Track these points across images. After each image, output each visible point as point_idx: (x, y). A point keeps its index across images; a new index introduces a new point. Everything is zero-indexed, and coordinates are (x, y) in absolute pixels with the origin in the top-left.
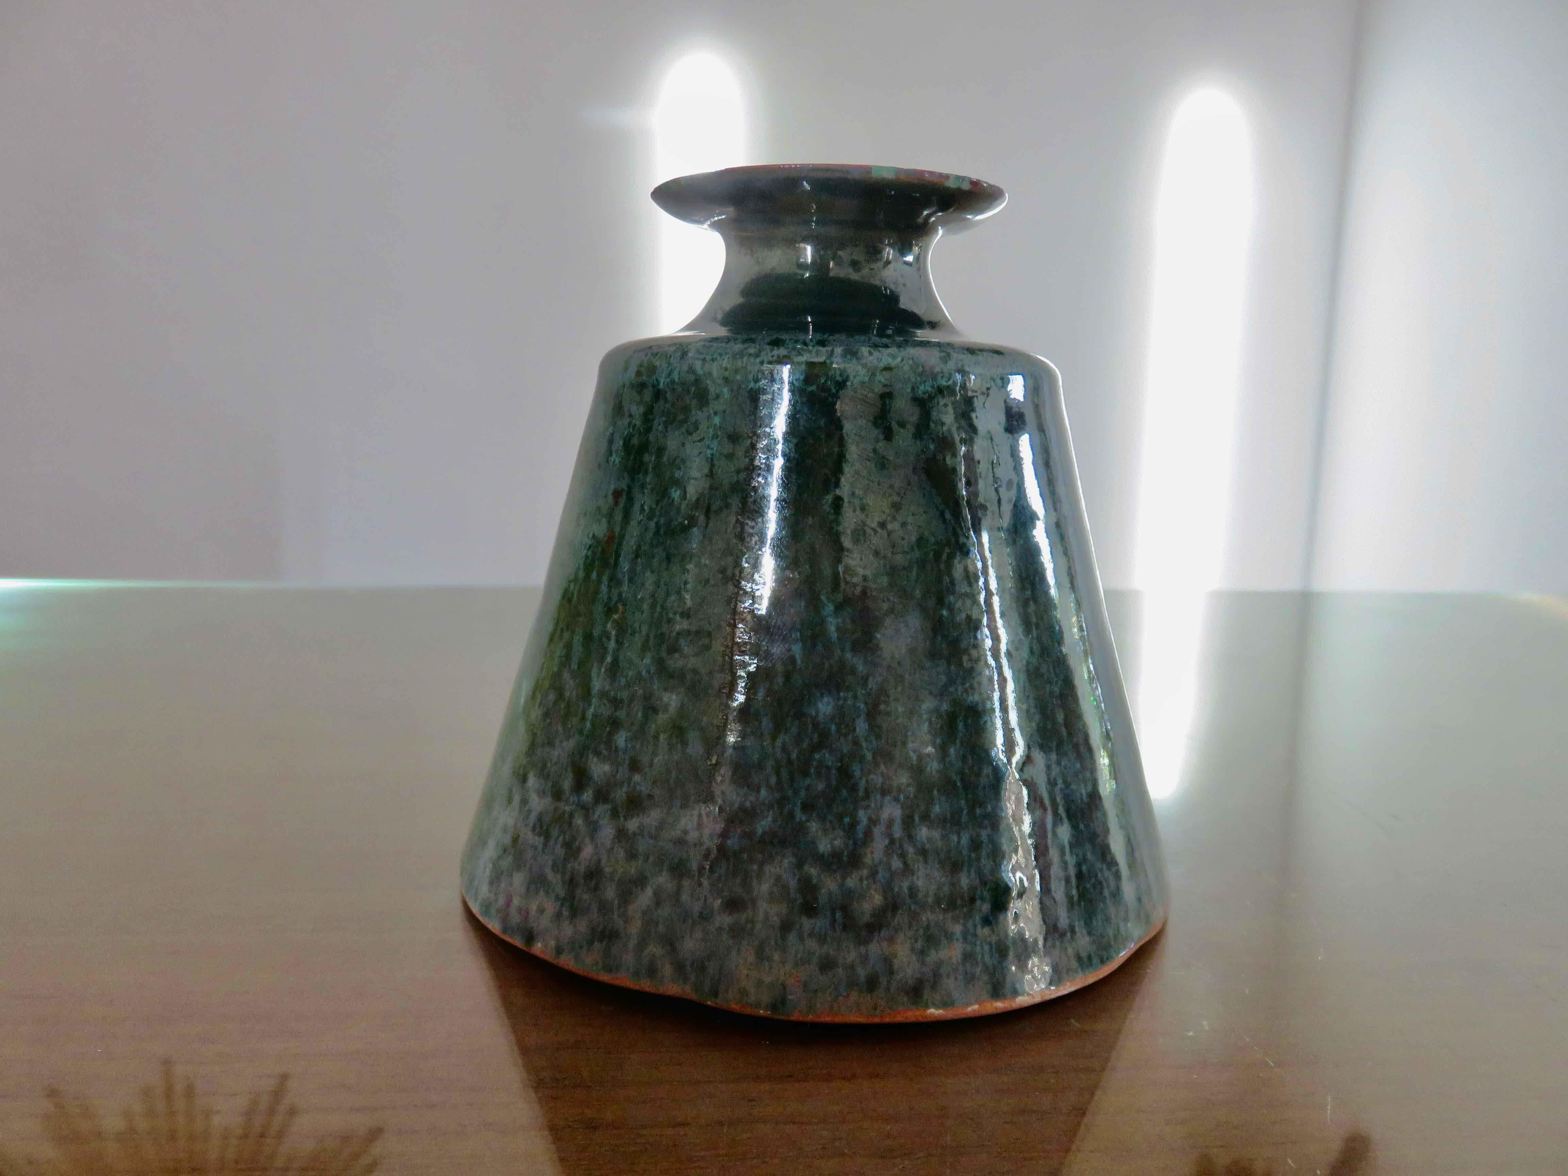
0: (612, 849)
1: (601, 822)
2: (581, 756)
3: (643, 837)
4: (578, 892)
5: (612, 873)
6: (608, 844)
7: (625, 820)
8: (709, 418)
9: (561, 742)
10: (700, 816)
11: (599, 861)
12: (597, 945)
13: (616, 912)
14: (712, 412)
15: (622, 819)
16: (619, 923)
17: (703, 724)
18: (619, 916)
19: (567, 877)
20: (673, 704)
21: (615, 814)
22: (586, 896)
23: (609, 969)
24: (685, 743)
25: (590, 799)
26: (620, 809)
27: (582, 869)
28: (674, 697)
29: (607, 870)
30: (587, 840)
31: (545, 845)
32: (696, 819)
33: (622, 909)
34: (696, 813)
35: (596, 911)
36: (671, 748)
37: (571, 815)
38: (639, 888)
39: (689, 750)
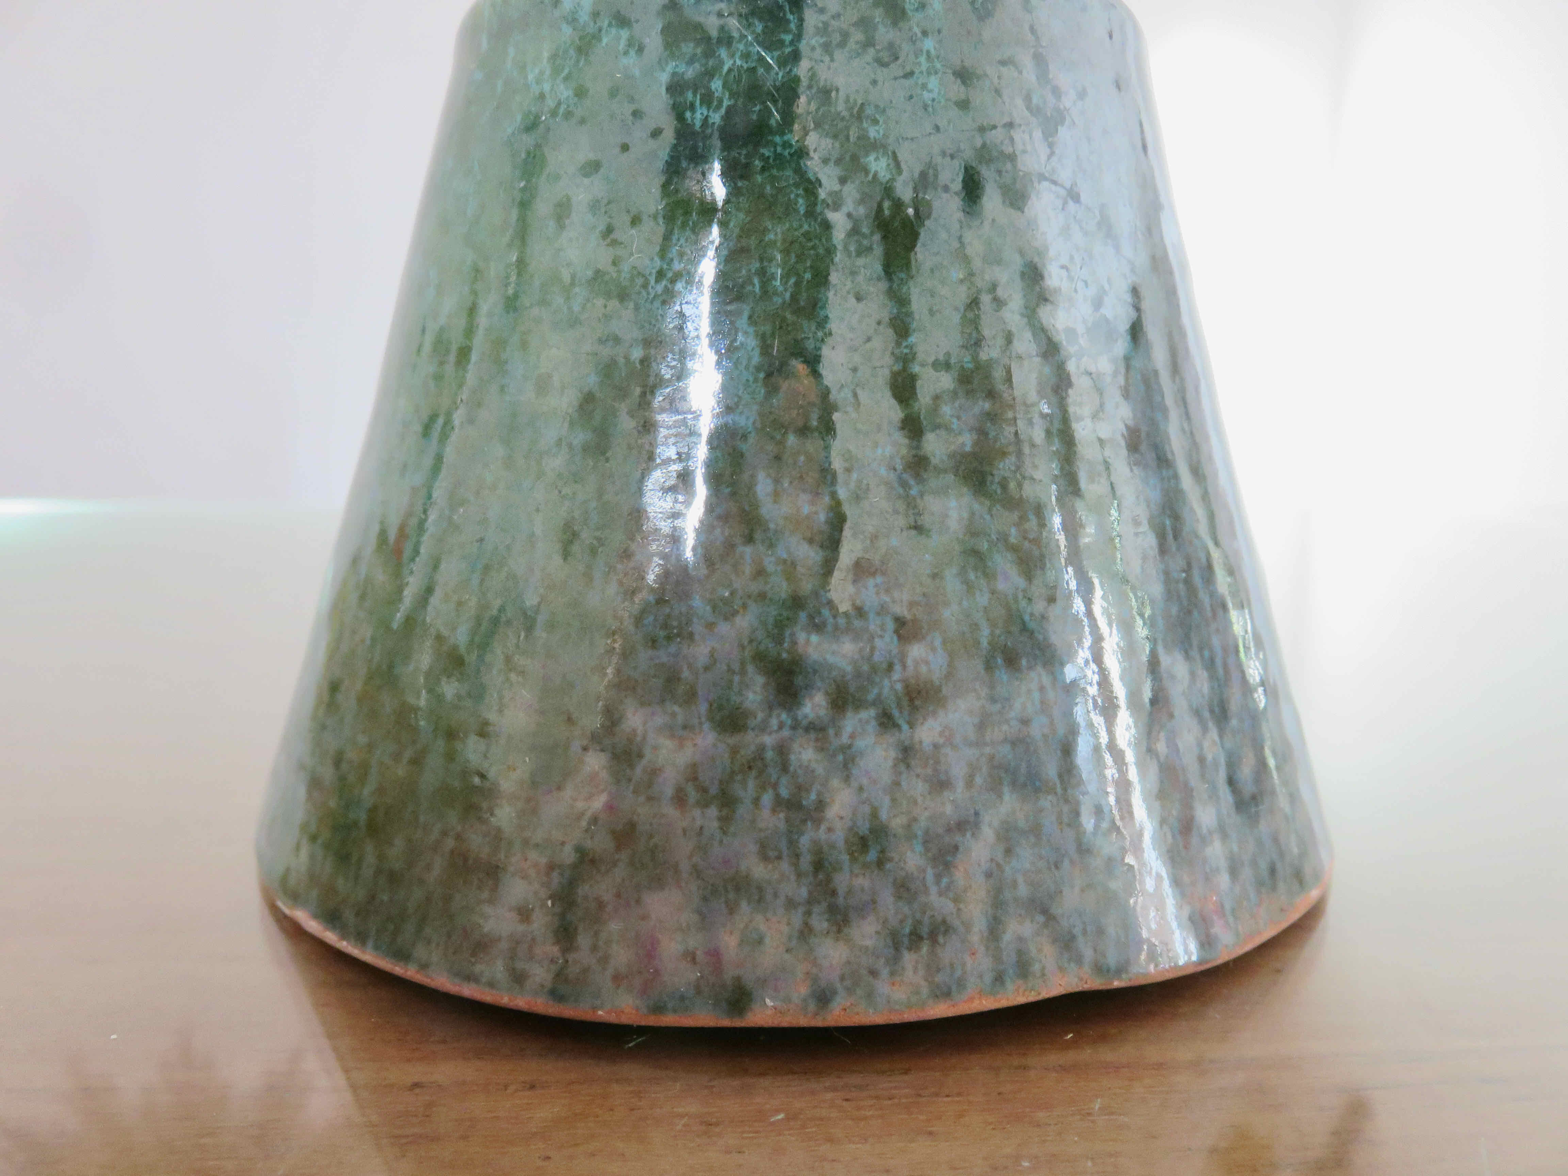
0: (897, 784)
1: (860, 743)
2: (778, 640)
3: (954, 747)
4: (842, 881)
5: (909, 826)
6: (886, 778)
7: (911, 725)
8: (913, 40)
9: (710, 626)
10: (1042, 689)
11: (874, 814)
12: (908, 958)
13: (933, 890)
14: (916, 30)
15: (905, 727)
16: (941, 905)
17: (1013, 540)
18: (940, 894)
19: (806, 862)
20: (954, 515)
21: (886, 721)
22: (862, 882)
23: (943, 993)
24: (989, 575)
25: (822, 712)
26: (896, 713)
27: (839, 836)
28: (953, 504)
29: (897, 823)
30: (835, 783)
31: (725, 820)
32: (1036, 695)
33: (945, 880)
34: (1034, 686)
35: (890, 900)
36: (970, 587)
37: (782, 750)
38: (968, 835)
39: (1001, 585)
